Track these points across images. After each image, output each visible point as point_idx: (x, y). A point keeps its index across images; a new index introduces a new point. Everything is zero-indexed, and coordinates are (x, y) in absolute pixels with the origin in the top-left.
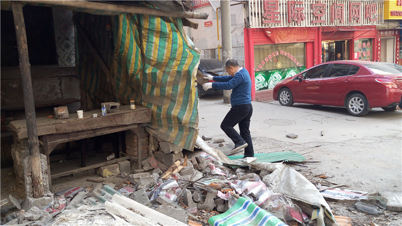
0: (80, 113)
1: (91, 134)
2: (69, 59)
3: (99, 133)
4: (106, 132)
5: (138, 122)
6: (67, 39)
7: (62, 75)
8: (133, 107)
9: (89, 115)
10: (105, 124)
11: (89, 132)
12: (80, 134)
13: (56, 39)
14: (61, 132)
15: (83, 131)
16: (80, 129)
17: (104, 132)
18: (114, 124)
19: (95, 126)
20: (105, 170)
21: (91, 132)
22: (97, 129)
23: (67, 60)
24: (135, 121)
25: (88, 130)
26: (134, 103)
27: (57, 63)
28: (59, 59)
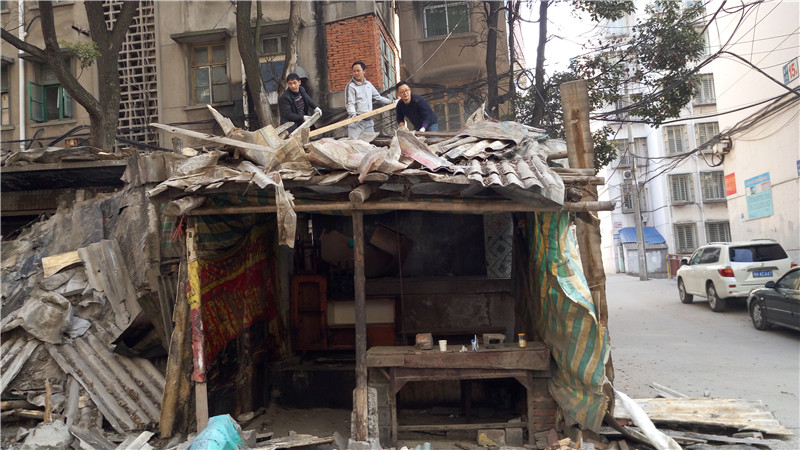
0: (443, 344)
1: (452, 374)
2: (502, 268)
3: (464, 376)
4: (475, 375)
5: (530, 368)
6: (501, 238)
7: (491, 291)
8: (522, 343)
9: (454, 348)
10: (472, 364)
11: (450, 372)
12: (437, 372)
13: (486, 239)
14: (412, 365)
15: (443, 369)
16: (436, 365)
17: (471, 375)
18: (486, 365)
19: (458, 364)
20: (483, 434)
21: (454, 372)
22: (460, 369)
23: (499, 269)
24: (521, 366)
25: (450, 369)
26: (524, 338)
27: (485, 273)
28: (488, 268)
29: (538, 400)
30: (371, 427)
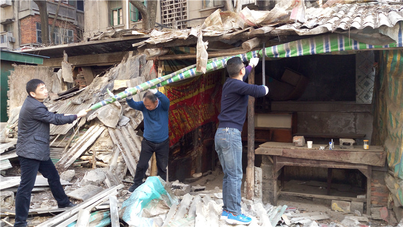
0: (310, 143)
2: (367, 96)
3: (323, 165)
4: (331, 165)
5: (367, 164)
6: (368, 77)
7: (357, 111)
8: (366, 146)
9: (316, 147)
10: (328, 158)
11: (312, 162)
12: (304, 161)
13: (357, 77)
14: (287, 155)
15: (308, 160)
16: (304, 157)
17: (328, 165)
18: (337, 159)
19: (318, 157)
20: (335, 203)
21: (315, 162)
22: (319, 160)
23: (365, 97)
24: (363, 162)
25: (312, 160)
26: (368, 143)
27: (355, 100)
28: (357, 96)
29: (376, 185)
30: (256, 191)
